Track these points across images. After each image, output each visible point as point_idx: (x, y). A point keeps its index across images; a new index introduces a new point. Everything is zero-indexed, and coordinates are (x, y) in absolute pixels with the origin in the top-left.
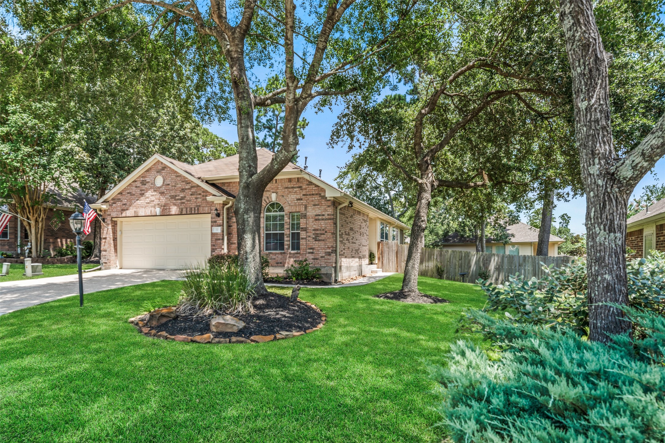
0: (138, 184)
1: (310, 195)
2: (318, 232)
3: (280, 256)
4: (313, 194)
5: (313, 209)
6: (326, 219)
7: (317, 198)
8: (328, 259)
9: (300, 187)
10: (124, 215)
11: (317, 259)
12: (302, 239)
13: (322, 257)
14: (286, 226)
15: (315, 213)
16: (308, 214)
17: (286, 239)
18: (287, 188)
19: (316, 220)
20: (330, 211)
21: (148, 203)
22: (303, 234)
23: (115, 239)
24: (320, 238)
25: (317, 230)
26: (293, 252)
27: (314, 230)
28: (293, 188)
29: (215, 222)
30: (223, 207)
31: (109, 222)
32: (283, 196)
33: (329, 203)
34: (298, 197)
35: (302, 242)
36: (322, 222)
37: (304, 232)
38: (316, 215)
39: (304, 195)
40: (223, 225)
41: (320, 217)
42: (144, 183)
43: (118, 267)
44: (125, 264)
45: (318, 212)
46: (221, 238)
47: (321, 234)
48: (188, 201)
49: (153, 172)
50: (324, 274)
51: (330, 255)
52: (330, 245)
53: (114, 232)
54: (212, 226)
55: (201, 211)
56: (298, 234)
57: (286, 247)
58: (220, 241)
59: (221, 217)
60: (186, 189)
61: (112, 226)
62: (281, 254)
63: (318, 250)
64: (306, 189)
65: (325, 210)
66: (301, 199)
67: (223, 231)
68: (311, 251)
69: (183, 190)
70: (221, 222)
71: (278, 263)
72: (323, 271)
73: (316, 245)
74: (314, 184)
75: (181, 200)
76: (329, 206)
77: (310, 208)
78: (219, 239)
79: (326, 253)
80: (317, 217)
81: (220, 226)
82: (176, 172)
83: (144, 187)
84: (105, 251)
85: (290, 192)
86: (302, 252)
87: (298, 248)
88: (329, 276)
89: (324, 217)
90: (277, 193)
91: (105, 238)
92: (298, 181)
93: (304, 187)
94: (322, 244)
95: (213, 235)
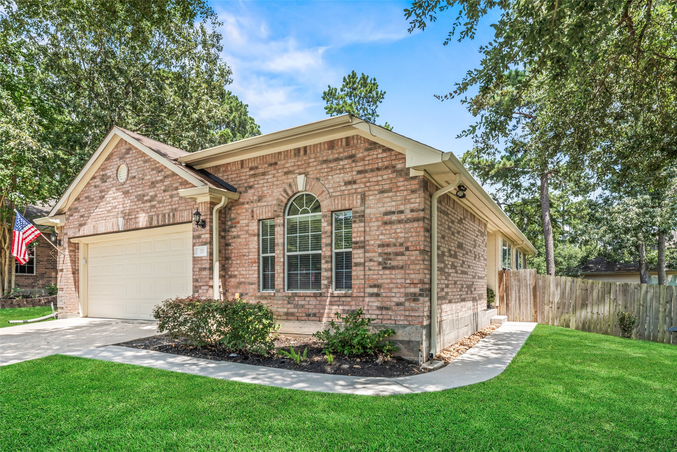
0: (98, 181)
1: (372, 170)
2: (390, 250)
3: (313, 301)
4: (378, 169)
5: (379, 200)
6: (408, 221)
7: (387, 175)
8: (413, 310)
9: (352, 157)
10: (81, 233)
11: (387, 309)
12: (357, 265)
13: (398, 304)
14: (325, 240)
15: (383, 210)
16: (368, 211)
17: (324, 266)
18: (325, 162)
19: (385, 223)
20: (417, 200)
21: (109, 211)
22: (358, 256)
23: (75, 272)
24: (394, 263)
25: (388, 245)
26: (337, 293)
27: (382, 246)
28: (337, 160)
29: (199, 237)
30: (211, 209)
31: (66, 245)
32: (318, 179)
33: (414, 185)
34: (348, 177)
35: (356, 272)
36: (399, 228)
37: (361, 251)
38: (386, 214)
39: (359, 172)
40: (211, 243)
41: (394, 218)
42: (104, 179)
43: (81, 315)
44: (93, 310)
45: (390, 206)
46: (208, 266)
47: (397, 254)
48: (160, 202)
49: (116, 159)
50: (402, 342)
51: (415, 300)
52: (416, 277)
53: (74, 261)
54: (194, 245)
55: (178, 220)
56: (349, 255)
57: (324, 282)
58: (206, 273)
59: (208, 228)
60: (157, 182)
61: (71, 251)
62: (315, 296)
63: (390, 290)
64: (363, 159)
65: (406, 201)
66: (355, 182)
67: (211, 254)
68: (375, 290)
69: (153, 184)
70: (208, 236)
71: (309, 315)
72: (401, 335)
73: (385, 277)
74: (380, 146)
75: (150, 201)
76: (413, 192)
77: (371, 200)
78: (205, 269)
79: (406, 295)
80: (387, 218)
81: (205, 244)
82: (144, 155)
83: (104, 186)
84: (62, 289)
85: (332, 169)
86: (354, 292)
87: (349, 287)
88: (414, 346)
89: (403, 216)
90: (306, 174)
91: (62, 270)
92: (348, 144)
93: (360, 155)
94: (398, 275)
95: (195, 260)
